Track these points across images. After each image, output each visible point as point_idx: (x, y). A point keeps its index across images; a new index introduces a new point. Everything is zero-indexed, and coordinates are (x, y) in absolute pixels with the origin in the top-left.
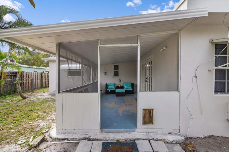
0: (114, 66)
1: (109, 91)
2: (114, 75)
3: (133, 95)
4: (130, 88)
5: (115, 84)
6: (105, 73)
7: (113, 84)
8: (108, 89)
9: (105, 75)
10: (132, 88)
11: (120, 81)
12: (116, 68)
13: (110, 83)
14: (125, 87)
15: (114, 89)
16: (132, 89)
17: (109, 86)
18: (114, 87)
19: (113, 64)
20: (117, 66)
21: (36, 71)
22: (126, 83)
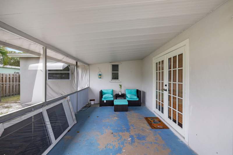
0: (113, 65)
1: (105, 102)
2: (113, 79)
3: (139, 107)
4: (135, 98)
5: (113, 91)
6: (100, 75)
7: (110, 91)
8: (103, 99)
9: (100, 78)
10: (138, 97)
11: (121, 86)
12: (115, 68)
13: (107, 90)
14: (128, 96)
15: (112, 99)
16: (138, 99)
17: (105, 94)
18: (112, 96)
19: (110, 63)
20: (117, 66)
21: (17, 73)
22: (129, 90)
